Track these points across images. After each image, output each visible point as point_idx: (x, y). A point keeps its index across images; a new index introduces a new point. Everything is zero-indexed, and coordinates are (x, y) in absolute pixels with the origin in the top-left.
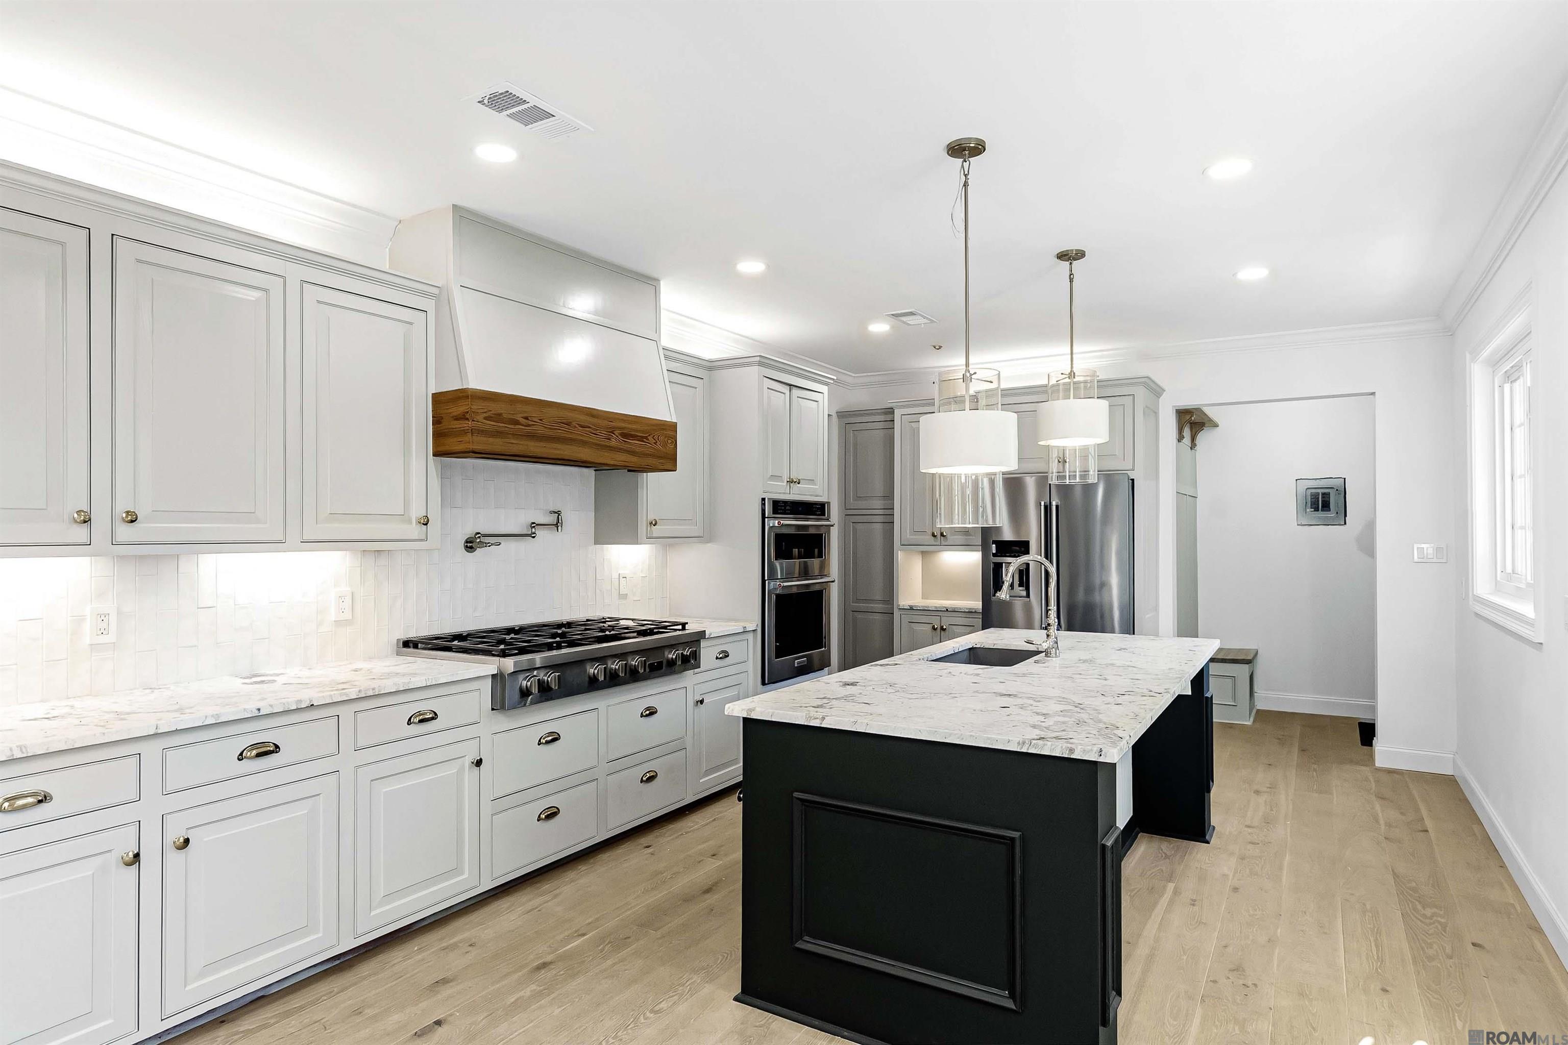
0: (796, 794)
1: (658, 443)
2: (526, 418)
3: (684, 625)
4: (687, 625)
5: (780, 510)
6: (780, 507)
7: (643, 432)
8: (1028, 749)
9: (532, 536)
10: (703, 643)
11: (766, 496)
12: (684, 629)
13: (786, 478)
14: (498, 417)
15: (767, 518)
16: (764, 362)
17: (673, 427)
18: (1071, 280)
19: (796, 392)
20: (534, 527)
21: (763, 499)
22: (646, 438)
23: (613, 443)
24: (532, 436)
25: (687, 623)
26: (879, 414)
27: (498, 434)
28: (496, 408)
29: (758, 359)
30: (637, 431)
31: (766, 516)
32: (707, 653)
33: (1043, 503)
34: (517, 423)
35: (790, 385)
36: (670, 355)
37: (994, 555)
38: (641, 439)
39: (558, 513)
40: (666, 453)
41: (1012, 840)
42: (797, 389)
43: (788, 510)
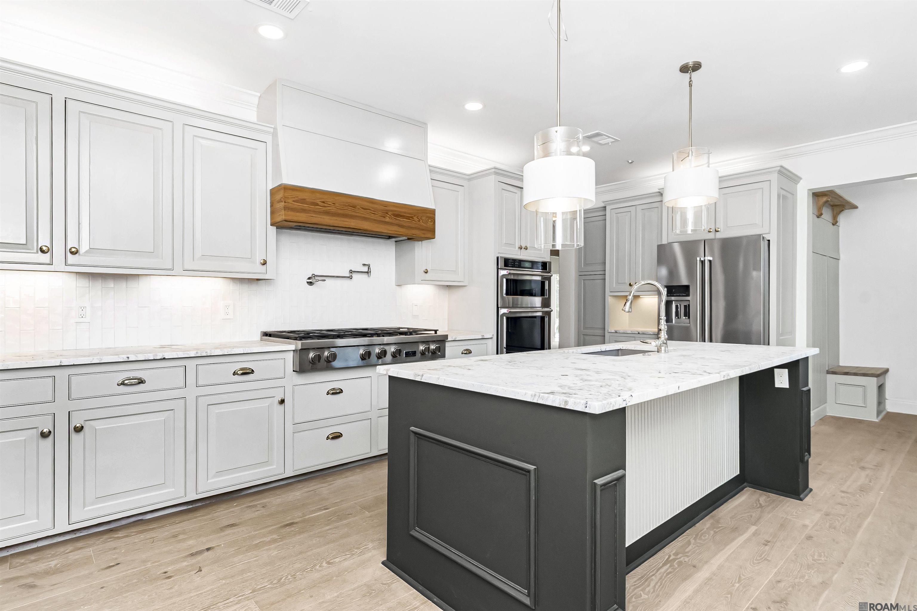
0: (413, 428)
1: (421, 221)
2: (323, 202)
3: (436, 331)
4: (437, 331)
5: (510, 264)
6: (508, 263)
7: (409, 214)
9: (350, 278)
10: (448, 343)
11: (499, 255)
12: (436, 333)
13: (517, 246)
14: (303, 201)
15: (500, 269)
16: (496, 173)
17: (433, 212)
18: (690, 85)
20: (351, 272)
21: (498, 258)
22: (412, 217)
23: (387, 219)
24: (327, 213)
25: (438, 330)
26: (597, 211)
27: (303, 211)
28: (302, 196)
29: (493, 170)
30: (405, 213)
31: (499, 268)
32: (449, 348)
33: (698, 259)
34: (318, 205)
35: (520, 188)
36: (433, 170)
38: (408, 218)
39: (369, 266)
40: (427, 227)
43: (517, 265)
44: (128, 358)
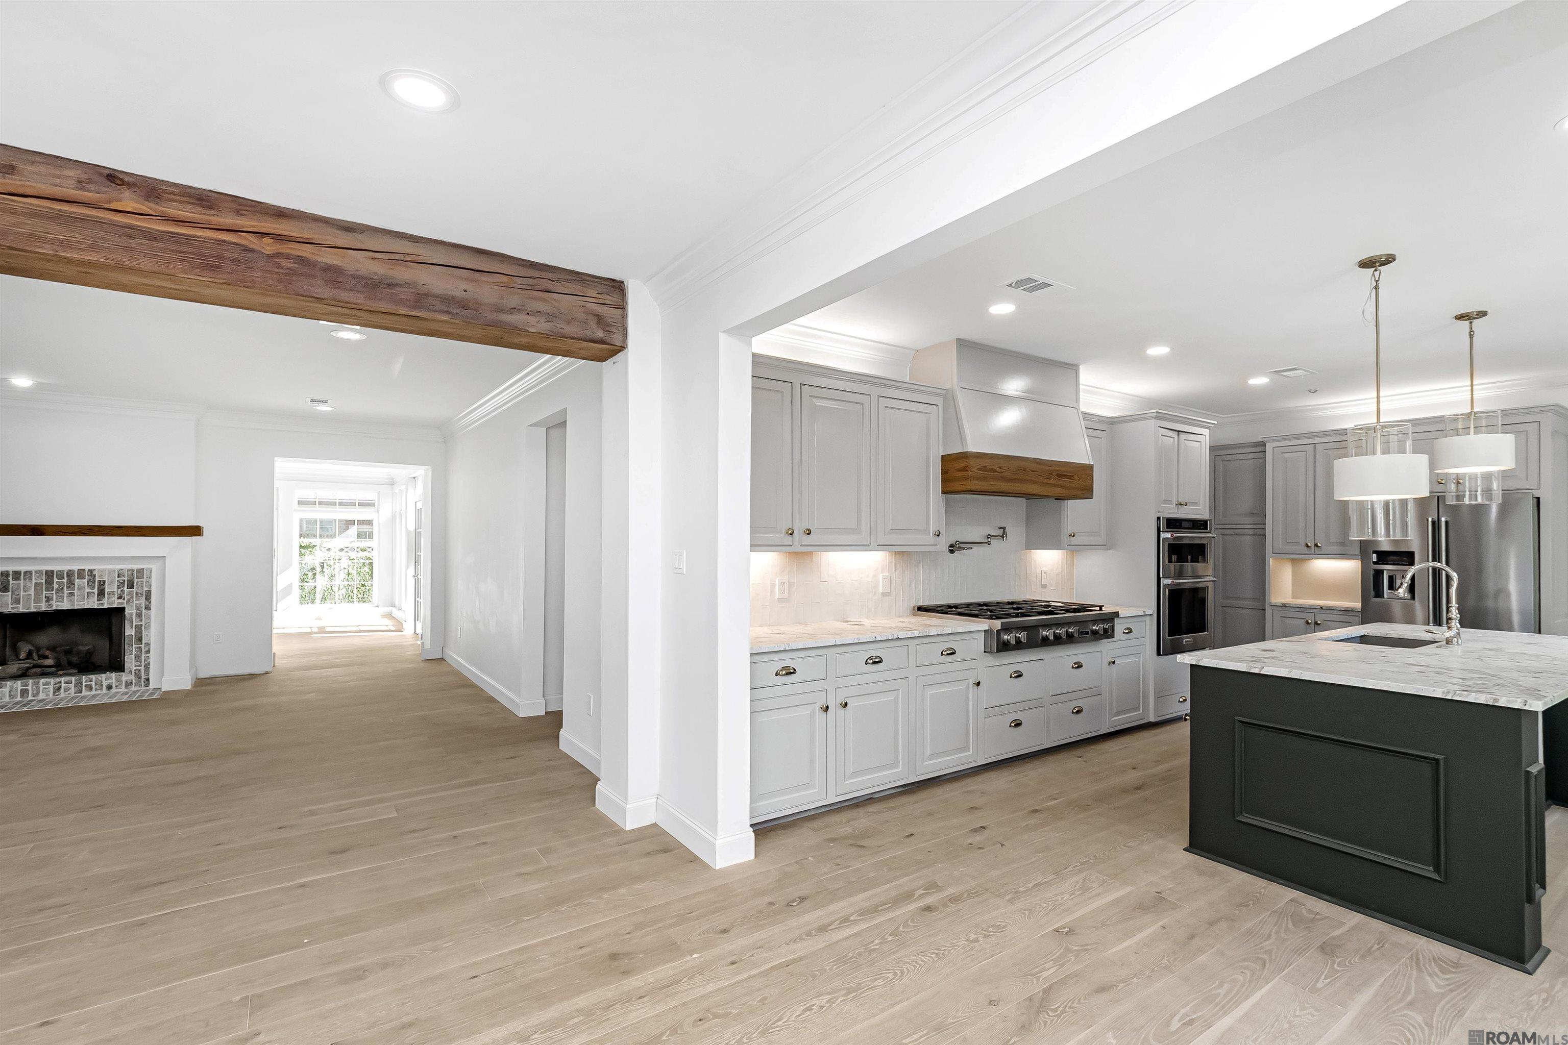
0: (1237, 718)
1: (1080, 480)
2: (1000, 468)
3: (1101, 607)
4: (1103, 608)
5: (1172, 525)
6: (1173, 524)
7: (1071, 473)
8: (1452, 697)
9: (989, 543)
10: (1117, 621)
11: (1161, 515)
12: (1101, 609)
13: (1175, 502)
14: (984, 469)
15: (1162, 531)
16: (1159, 417)
17: (1090, 468)
18: (1471, 336)
19: (1183, 436)
20: (990, 538)
21: (1159, 518)
22: (1073, 476)
23: (1052, 481)
24: (1003, 479)
25: (1103, 606)
26: (1248, 447)
27: (985, 479)
28: (984, 462)
29: (1155, 414)
30: (1067, 472)
31: (1161, 530)
32: (1119, 627)
33: (1430, 519)
34: (995, 471)
35: (1178, 431)
36: (1086, 416)
37: (1375, 563)
38: (1071, 477)
39: (1004, 529)
40: (1086, 486)
41: (1437, 761)
42: (1183, 433)
43: (1178, 525)
44: (876, 637)
